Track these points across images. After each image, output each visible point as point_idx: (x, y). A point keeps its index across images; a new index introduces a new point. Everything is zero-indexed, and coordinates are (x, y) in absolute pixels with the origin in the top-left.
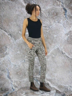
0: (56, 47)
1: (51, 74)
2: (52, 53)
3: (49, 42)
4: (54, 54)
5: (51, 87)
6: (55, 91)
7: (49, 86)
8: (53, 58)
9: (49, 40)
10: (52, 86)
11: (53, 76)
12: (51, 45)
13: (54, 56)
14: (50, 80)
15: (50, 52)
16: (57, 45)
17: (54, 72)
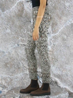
0: (68, 22)
1: (61, 66)
2: (62, 33)
3: (58, 15)
4: (65, 34)
5: (61, 87)
6: (67, 94)
7: (58, 86)
8: (64, 40)
9: (58, 11)
10: (62, 85)
11: (64, 70)
12: (60, 18)
13: (65, 37)
14: (59, 77)
15: (60, 30)
16: (71, 20)
17: (66, 63)
